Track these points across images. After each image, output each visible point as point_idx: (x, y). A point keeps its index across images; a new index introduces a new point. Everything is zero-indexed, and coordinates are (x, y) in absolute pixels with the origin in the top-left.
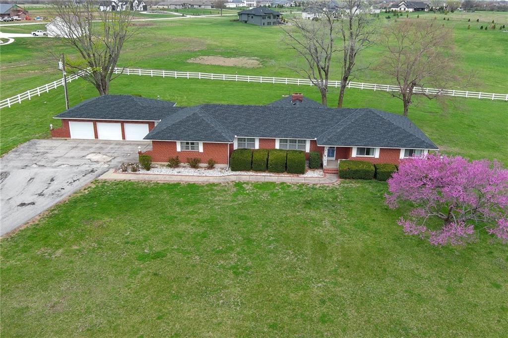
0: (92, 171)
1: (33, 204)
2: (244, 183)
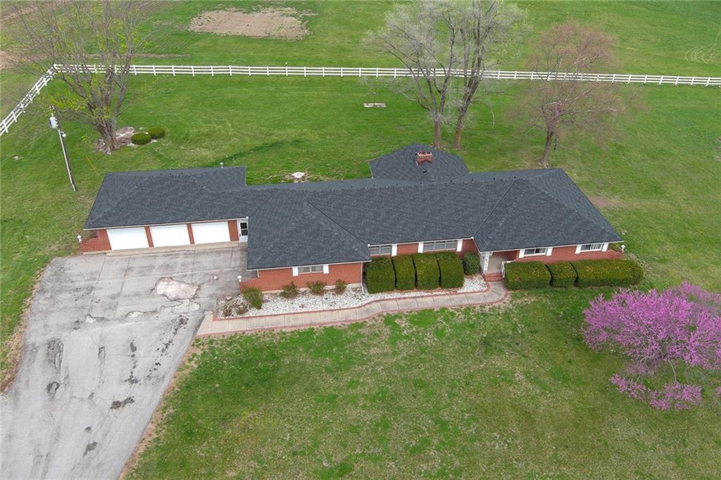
0: (182, 322)
1: (130, 400)
2: (396, 317)
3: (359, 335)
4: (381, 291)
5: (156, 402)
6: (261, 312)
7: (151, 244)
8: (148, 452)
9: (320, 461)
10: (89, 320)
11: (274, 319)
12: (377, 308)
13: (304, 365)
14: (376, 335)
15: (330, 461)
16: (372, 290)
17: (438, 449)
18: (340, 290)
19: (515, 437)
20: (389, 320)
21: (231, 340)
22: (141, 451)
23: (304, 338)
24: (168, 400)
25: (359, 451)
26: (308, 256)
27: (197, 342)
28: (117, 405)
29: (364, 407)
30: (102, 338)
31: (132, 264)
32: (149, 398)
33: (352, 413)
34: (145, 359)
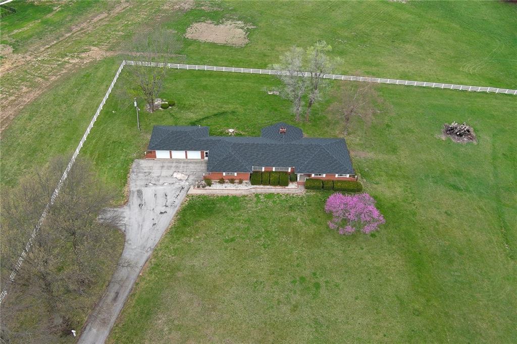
0: (183, 188)
1: (166, 212)
2: (259, 194)
3: (245, 200)
4: (256, 185)
5: (174, 214)
6: (210, 188)
7: (171, 157)
8: (172, 228)
9: (225, 237)
10: (150, 184)
11: (215, 191)
12: (253, 191)
13: (223, 208)
14: (251, 200)
15: (228, 237)
16: (252, 184)
17: (264, 238)
18: (241, 182)
19: (291, 238)
20: (257, 195)
21: (199, 196)
22: (170, 227)
23: (225, 198)
24: (178, 213)
25: (238, 235)
26: (229, 169)
27: (188, 196)
28: (161, 213)
29: (242, 223)
30: (155, 191)
31: (164, 164)
32: (172, 212)
33: (238, 224)
34: (170, 199)
